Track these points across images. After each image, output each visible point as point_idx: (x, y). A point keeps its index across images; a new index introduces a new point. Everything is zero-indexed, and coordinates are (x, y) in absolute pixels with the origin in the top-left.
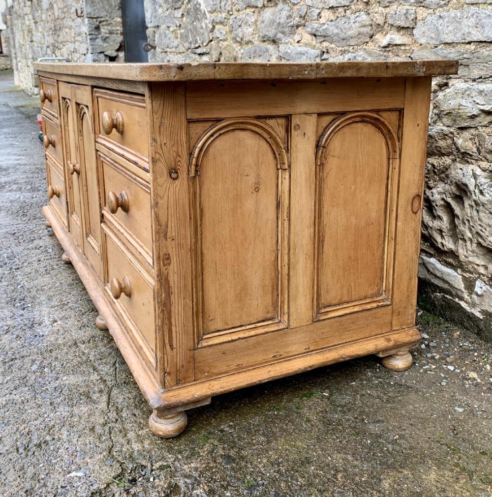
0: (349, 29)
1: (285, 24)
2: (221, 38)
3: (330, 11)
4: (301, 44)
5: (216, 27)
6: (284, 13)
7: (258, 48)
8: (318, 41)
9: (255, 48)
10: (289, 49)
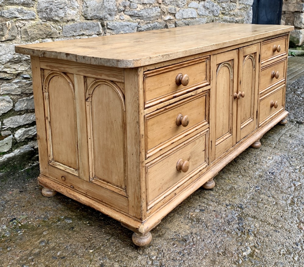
1: (113, 10)
2: (22, 18)
3: (142, 5)
4: (124, 21)
5: (8, 7)
6: (112, 3)
7: (85, 24)
8: (133, 19)
9: (82, 25)
10: (116, 23)
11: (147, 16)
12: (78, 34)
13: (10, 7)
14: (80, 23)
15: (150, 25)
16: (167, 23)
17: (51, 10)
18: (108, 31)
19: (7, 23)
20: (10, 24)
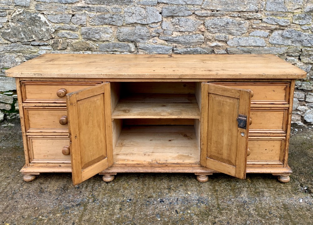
0: (192, 40)
1: (144, 35)
2: (70, 38)
3: (179, 32)
4: (157, 44)
5: (61, 31)
6: (143, 30)
7: (117, 44)
8: (169, 43)
9: (114, 44)
10: (147, 45)
11: (185, 41)
12: (111, 50)
13: (63, 31)
14: (113, 43)
15: (190, 49)
16: (215, 49)
17: (89, 34)
18: (140, 50)
19: (60, 40)
20: (62, 41)
